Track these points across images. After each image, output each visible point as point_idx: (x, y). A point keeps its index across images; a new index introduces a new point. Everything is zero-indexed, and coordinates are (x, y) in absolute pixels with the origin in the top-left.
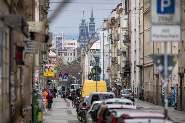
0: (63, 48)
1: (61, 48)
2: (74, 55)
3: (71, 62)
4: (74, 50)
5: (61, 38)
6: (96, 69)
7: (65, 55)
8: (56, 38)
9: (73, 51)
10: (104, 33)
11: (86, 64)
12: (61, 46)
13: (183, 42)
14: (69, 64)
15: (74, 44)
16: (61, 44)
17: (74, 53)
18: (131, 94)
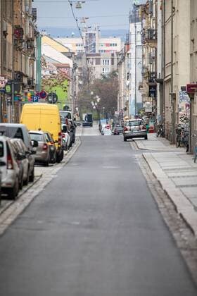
0: (97, 52)
1: (94, 51)
2: (113, 64)
3: (108, 75)
4: (113, 55)
5: (94, 34)
6: (11, 85)
7: (98, 63)
8: (87, 34)
9: (110, 56)
10: (136, 27)
12: (94, 47)
13: (193, 41)
14: (104, 77)
15: (116, 45)
16: (94, 44)
17: (113, 60)
18: (141, 126)
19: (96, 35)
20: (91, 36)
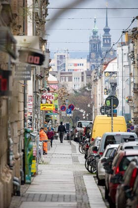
0: (67, 71)
1: (64, 70)
2: (82, 80)
3: (78, 90)
4: (83, 73)
5: (64, 56)
6: (110, 100)
7: (70, 79)
8: (58, 56)
9: (80, 75)
10: (122, 50)
11: (99, 92)
12: (64, 67)
14: (76, 92)
15: (83, 65)
16: (64, 64)
17: (83, 77)
19: (66, 57)
20: (61, 57)
